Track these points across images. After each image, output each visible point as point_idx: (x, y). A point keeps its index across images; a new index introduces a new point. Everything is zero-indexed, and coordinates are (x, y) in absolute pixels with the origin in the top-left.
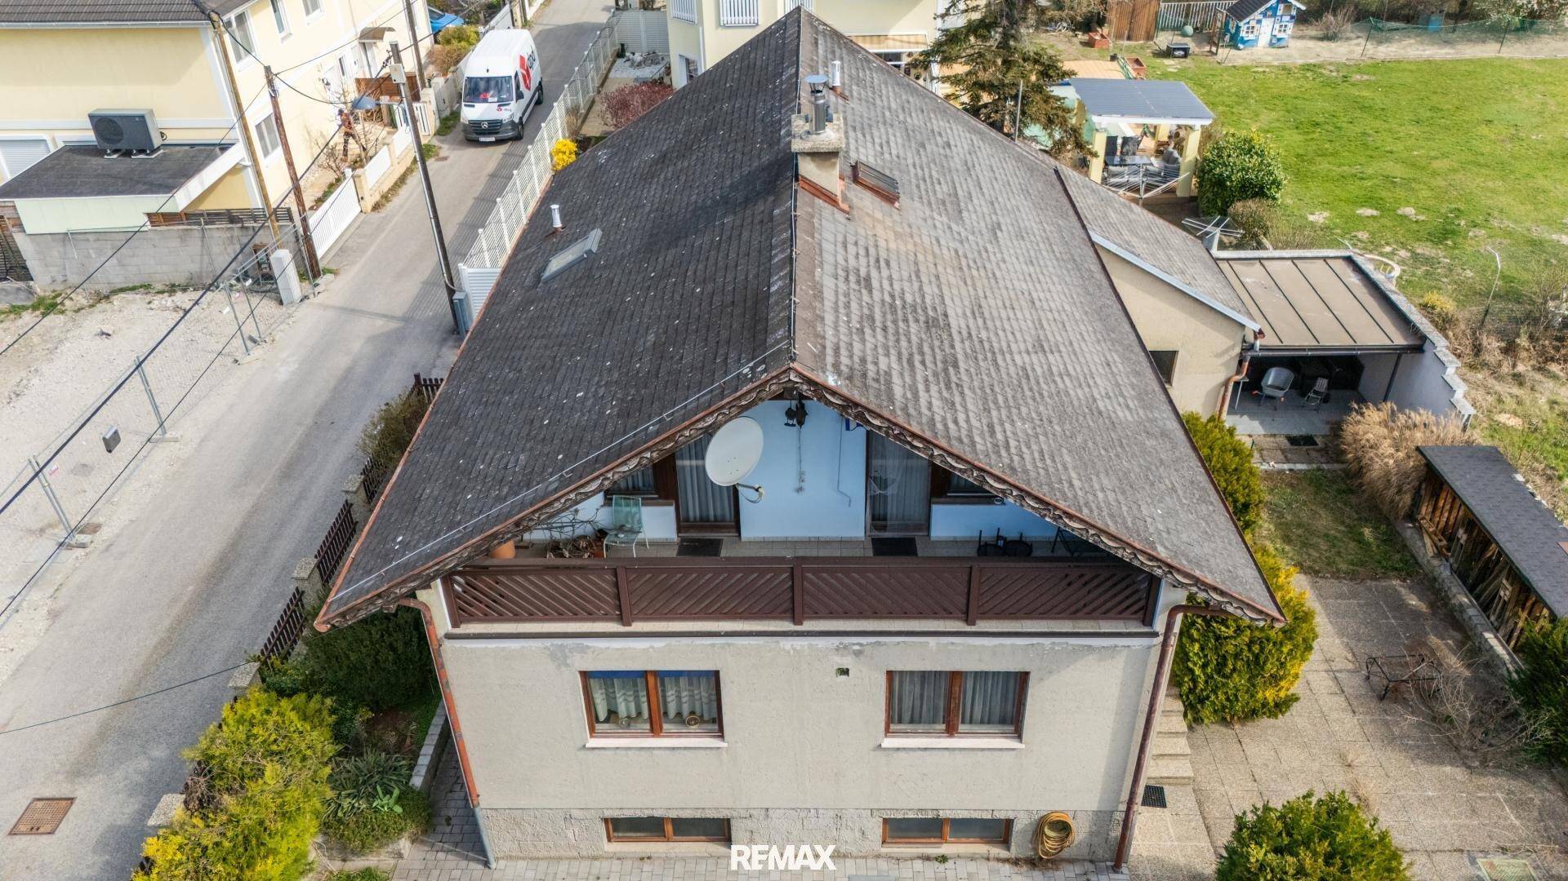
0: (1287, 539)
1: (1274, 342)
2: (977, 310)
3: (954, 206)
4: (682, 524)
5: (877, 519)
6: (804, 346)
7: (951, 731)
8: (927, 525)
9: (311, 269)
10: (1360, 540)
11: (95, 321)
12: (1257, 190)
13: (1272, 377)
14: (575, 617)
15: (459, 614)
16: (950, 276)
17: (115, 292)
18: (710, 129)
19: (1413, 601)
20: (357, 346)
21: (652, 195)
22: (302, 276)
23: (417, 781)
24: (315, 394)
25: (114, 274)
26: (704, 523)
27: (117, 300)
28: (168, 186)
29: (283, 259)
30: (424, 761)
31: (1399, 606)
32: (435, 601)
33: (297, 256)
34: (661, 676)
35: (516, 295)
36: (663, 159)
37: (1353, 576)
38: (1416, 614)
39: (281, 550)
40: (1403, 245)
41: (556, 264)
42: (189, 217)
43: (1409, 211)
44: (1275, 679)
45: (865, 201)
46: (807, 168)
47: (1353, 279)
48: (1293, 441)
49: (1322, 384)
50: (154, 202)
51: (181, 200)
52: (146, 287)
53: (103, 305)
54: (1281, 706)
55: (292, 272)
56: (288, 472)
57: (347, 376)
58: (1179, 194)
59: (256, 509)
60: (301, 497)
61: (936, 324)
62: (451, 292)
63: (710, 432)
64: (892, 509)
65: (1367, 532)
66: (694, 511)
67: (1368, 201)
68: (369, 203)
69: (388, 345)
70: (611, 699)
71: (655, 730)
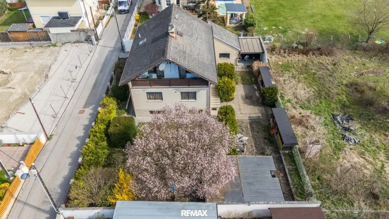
0: (242, 80)
1: (243, 52)
2: (191, 51)
3: (191, 36)
4: (157, 76)
5: (180, 76)
6: (168, 56)
7: (188, 99)
8: (186, 76)
9: (97, 39)
10: (252, 80)
11: (64, 48)
12: (252, 25)
13: (246, 57)
14: (145, 86)
15: (133, 86)
16: (188, 46)
17: (65, 43)
18: (160, 24)
19: (256, 88)
20: (107, 52)
21: (153, 34)
22: (96, 40)
23: (126, 108)
24: (102, 61)
25: (64, 39)
26: (160, 76)
27: (66, 44)
28: (73, 26)
29: (93, 38)
30: (127, 106)
31: (253, 88)
32: (130, 84)
33: (95, 37)
34: (156, 93)
35: (135, 47)
36: (154, 28)
37: (249, 84)
38: (255, 89)
39: (103, 82)
40: (277, 34)
41: (141, 43)
42: (77, 30)
43: (280, 27)
44: (231, 96)
45: (179, 37)
46: (170, 34)
47: (259, 42)
48: (247, 66)
49: (254, 58)
50: (72, 28)
51: (76, 28)
52: (70, 42)
53: (64, 45)
54: (232, 99)
55: (95, 40)
56: (101, 71)
57: (107, 57)
58: (243, 24)
59: (98, 77)
60: (104, 75)
61: (184, 53)
62: (122, 44)
63: (159, 65)
64: (182, 74)
65: (253, 79)
66: (159, 75)
67: (275, 25)
68: (104, 26)
69: (112, 52)
70: (150, 96)
71: (155, 100)
